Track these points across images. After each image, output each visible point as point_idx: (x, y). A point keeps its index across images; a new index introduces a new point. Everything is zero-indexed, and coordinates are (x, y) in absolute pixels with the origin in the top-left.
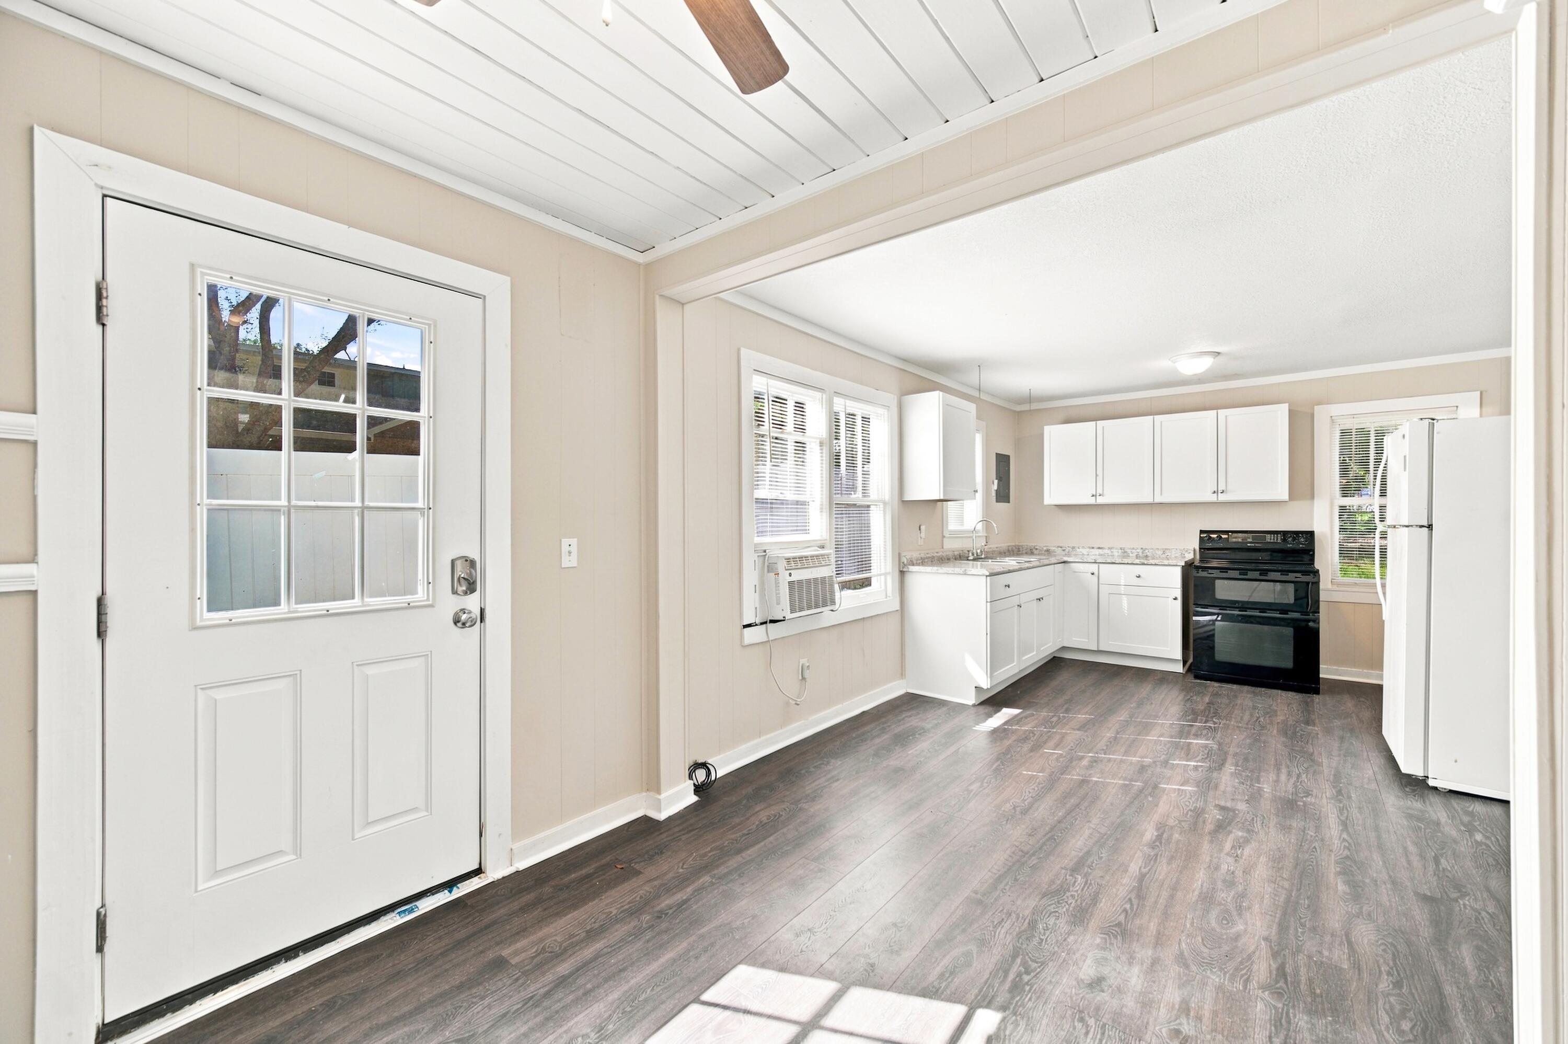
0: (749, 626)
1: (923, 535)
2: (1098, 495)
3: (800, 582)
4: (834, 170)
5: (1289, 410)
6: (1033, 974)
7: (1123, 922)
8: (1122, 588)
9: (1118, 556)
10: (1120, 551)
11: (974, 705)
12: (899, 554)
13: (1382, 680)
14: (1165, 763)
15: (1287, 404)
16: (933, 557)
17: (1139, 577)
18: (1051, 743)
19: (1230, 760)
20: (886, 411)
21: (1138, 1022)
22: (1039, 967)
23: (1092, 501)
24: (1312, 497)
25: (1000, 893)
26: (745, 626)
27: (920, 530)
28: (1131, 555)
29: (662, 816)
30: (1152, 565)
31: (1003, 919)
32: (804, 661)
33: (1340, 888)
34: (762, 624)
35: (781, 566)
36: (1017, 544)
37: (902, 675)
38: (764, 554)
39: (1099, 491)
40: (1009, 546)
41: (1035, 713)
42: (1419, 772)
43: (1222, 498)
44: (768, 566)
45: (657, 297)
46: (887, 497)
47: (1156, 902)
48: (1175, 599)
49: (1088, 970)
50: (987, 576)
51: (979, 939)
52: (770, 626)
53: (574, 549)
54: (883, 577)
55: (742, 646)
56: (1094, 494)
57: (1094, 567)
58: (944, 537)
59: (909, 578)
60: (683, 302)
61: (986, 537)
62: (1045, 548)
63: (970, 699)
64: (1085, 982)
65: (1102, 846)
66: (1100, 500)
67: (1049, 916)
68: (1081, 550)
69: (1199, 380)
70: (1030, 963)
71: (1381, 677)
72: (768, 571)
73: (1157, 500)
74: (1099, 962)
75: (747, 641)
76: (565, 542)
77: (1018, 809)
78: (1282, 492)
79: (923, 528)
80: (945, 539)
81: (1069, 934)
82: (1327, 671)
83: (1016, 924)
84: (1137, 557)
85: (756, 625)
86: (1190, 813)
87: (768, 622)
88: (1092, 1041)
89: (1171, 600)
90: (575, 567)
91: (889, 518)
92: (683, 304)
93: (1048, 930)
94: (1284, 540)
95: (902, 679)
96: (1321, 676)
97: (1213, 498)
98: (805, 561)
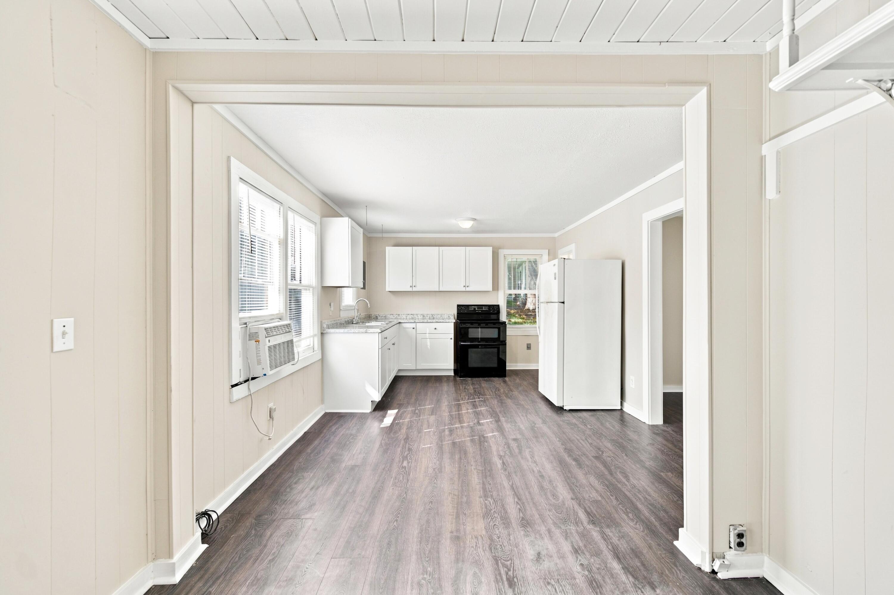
0: (236, 385)
1: (332, 309)
2: (413, 286)
3: (275, 346)
4: (375, 40)
5: (493, 251)
6: (512, 569)
7: (523, 516)
8: (427, 335)
9: (421, 318)
10: (421, 316)
11: (371, 412)
12: (321, 322)
13: (538, 367)
14: (478, 423)
15: (492, 247)
16: (337, 323)
17: (436, 329)
18: (425, 426)
19: (500, 415)
20: (314, 225)
21: (567, 570)
22: (511, 561)
23: (410, 289)
24: (498, 290)
25: (464, 527)
26: (233, 386)
27: (330, 306)
28: (427, 318)
29: (177, 579)
30: (441, 322)
31: (476, 542)
32: (271, 405)
33: (573, 464)
34: (245, 381)
35: (262, 334)
36: (368, 313)
37: (322, 401)
38: (245, 325)
39: (414, 284)
40: (366, 315)
41: (405, 410)
42: (560, 405)
43: (468, 289)
44: (249, 335)
45: (170, 86)
46: (314, 285)
47: (527, 499)
48: (451, 339)
49: (531, 553)
50: (379, 333)
51: (474, 562)
52: (251, 382)
53: (70, 329)
54: (312, 339)
55: (230, 402)
56: (412, 285)
57: (413, 325)
58: (340, 310)
59: (327, 338)
60: (194, 100)
61: (358, 309)
62: (384, 315)
63: (368, 409)
64: (534, 559)
65: (486, 478)
66: (415, 289)
67: (494, 530)
68: (403, 316)
69: (465, 231)
70: (505, 563)
71: (538, 366)
72: (249, 340)
73: (440, 290)
74: (532, 544)
75: (235, 397)
76: (58, 323)
77: (436, 470)
78: (489, 287)
79: (332, 304)
80: (341, 312)
81: (509, 535)
82: (510, 366)
83: (484, 543)
84: (430, 319)
85: (241, 384)
86: (505, 446)
87: (250, 379)
88: (561, 593)
89: (449, 339)
90: (71, 350)
91: (316, 297)
92: (193, 103)
93: (499, 538)
94: (489, 309)
95: (322, 404)
96: (507, 369)
97: (464, 289)
98: (273, 331)
